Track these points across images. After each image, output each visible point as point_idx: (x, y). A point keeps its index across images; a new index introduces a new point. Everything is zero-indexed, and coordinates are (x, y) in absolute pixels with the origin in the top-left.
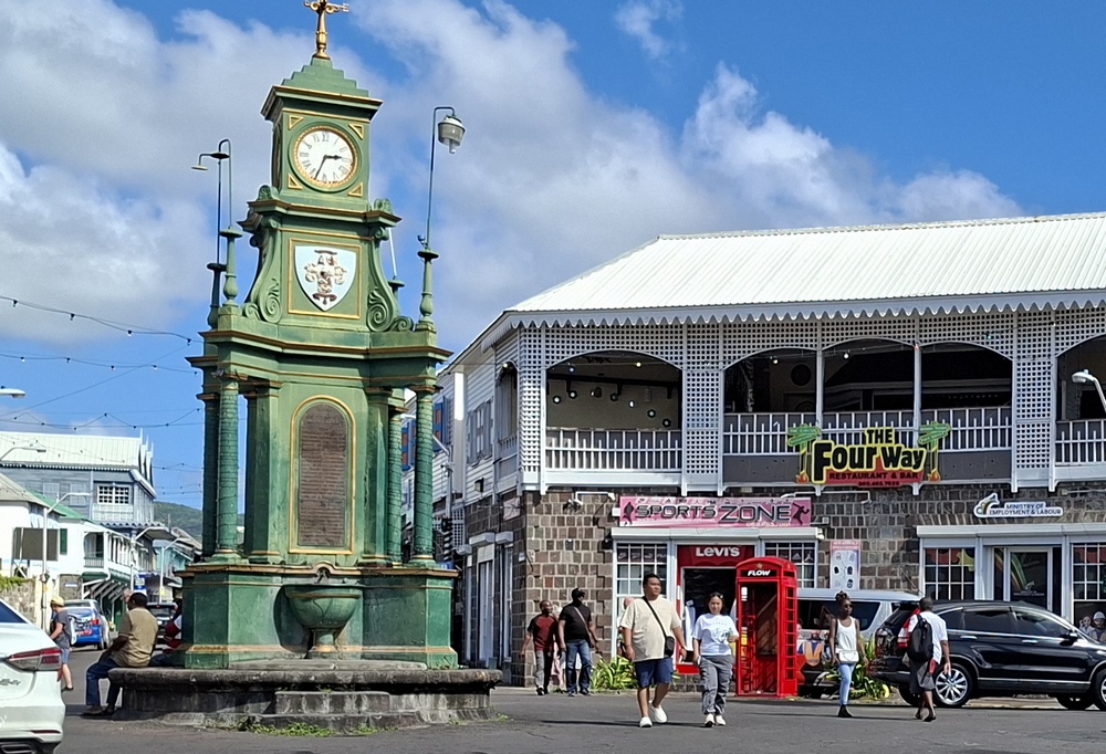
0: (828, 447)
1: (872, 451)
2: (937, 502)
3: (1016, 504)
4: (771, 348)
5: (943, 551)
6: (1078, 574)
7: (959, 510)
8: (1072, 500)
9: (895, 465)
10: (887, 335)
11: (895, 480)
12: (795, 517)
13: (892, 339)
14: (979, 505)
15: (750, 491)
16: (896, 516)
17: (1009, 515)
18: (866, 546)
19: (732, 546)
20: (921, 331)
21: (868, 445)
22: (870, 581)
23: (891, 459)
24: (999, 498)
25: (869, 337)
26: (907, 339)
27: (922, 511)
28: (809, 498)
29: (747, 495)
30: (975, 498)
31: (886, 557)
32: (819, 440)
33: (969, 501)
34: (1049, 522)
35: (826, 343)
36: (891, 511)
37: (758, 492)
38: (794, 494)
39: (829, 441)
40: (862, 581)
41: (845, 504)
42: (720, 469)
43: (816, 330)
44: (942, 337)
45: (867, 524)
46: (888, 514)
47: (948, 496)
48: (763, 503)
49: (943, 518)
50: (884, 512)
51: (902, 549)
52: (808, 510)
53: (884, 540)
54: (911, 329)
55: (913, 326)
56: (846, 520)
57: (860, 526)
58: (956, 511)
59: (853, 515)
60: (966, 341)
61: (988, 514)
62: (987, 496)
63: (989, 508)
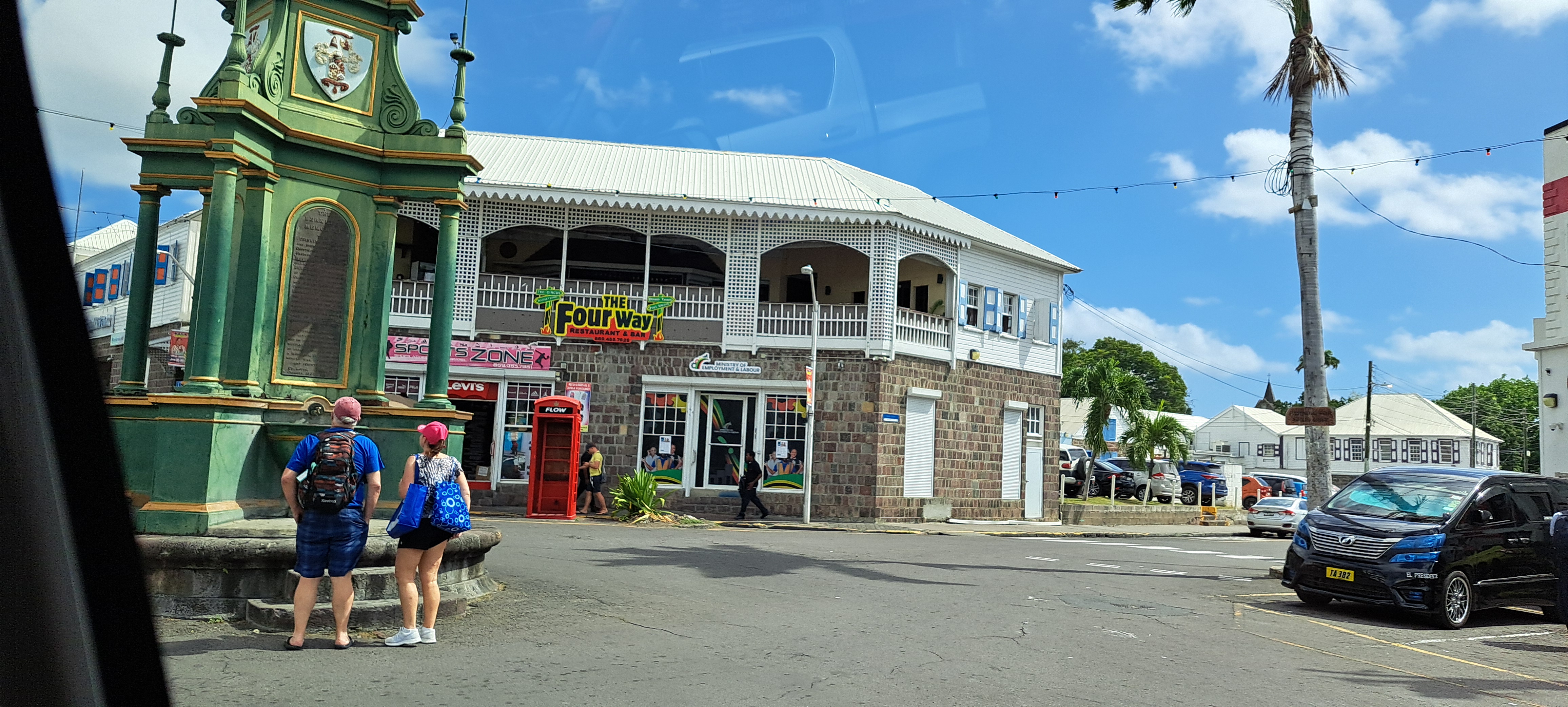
0: (570, 308)
1: (608, 314)
2: (658, 358)
3: (724, 362)
4: (524, 224)
5: (661, 396)
6: (770, 418)
7: (677, 363)
8: (768, 362)
9: (627, 326)
10: (624, 223)
11: (626, 337)
12: (536, 362)
13: (628, 227)
14: (694, 361)
15: (498, 338)
16: (623, 366)
17: (718, 371)
18: (596, 388)
19: (478, 383)
20: (652, 224)
21: (604, 308)
22: (598, 417)
23: (623, 320)
24: (710, 357)
25: (608, 223)
26: (640, 228)
27: (646, 363)
28: (550, 347)
29: (495, 341)
30: (690, 355)
31: (612, 398)
32: (562, 301)
33: (686, 357)
34: (749, 378)
35: (571, 224)
36: (619, 361)
37: (505, 339)
38: (537, 343)
39: (570, 302)
40: (591, 417)
41: (580, 354)
42: (474, 318)
43: (564, 214)
44: (670, 230)
45: (598, 371)
46: (616, 365)
47: (668, 353)
48: (510, 348)
49: (663, 370)
50: (613, 362)
51: (627, 392)
52: (548, 357)
53: (612, 385)
54: (644, 221)
55: (646, 219)
56: (580, 367)
57: (592, 373)
58: (674, 366)
59: (587, 363)
60: (689, 235)
61: (701, 369)
62: (700, 355)
63: (702, 364)
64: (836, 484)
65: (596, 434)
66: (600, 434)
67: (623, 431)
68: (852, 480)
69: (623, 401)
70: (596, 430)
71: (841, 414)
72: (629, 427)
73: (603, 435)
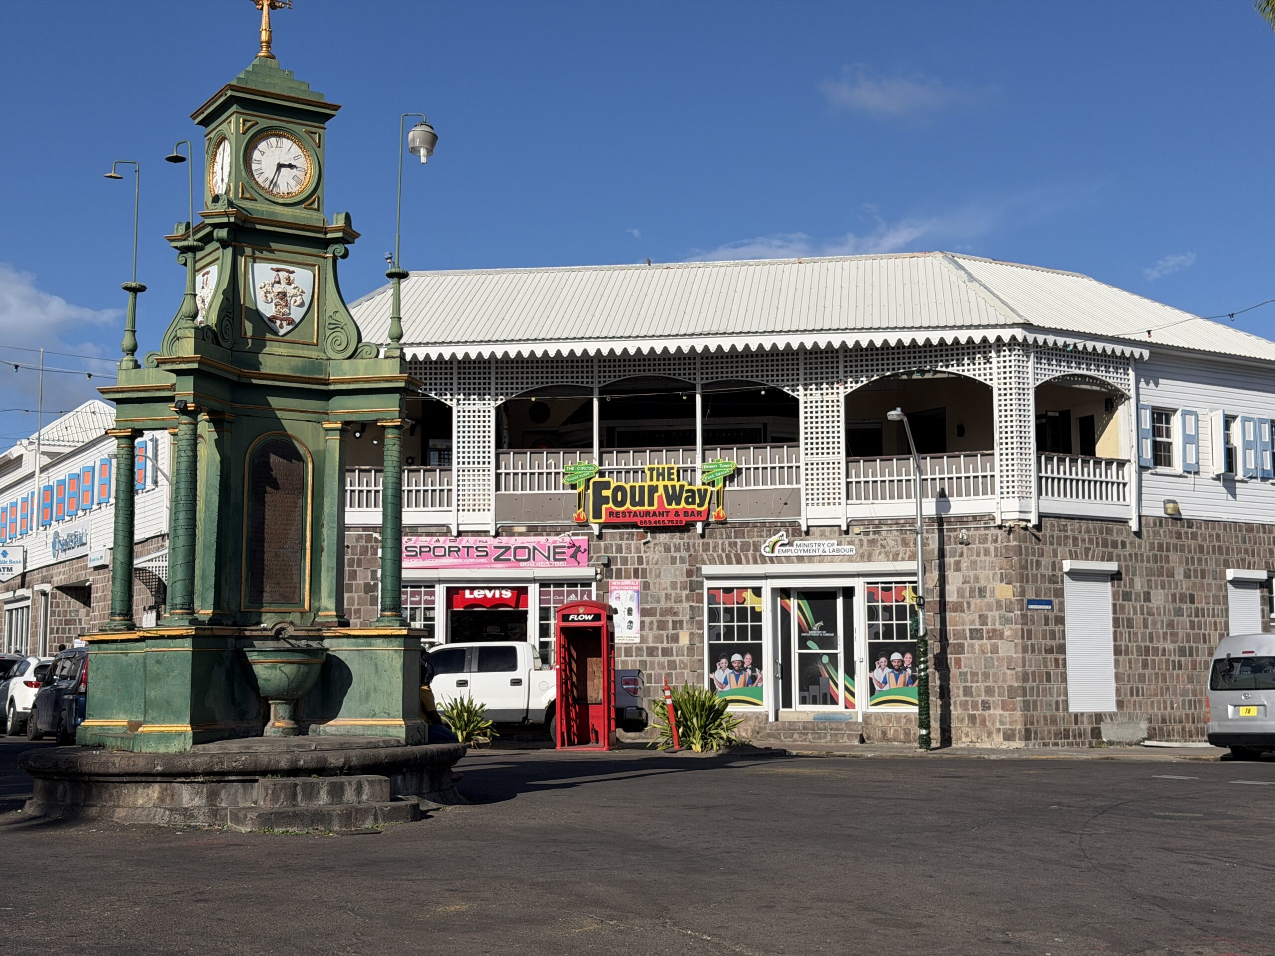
0: (607, 485)
1: (653, 489)
2: (720, 541)
3: (806, 542)
4: (545, 385)
5: (728, 590)
6: (872, 613)
7: (745, 547)
8: (865, 539)
9: (678, 503)
10: (667, 372)
11: (678, 518)
12: (571, 557)
13: (672, 376)
14: (767, 544)
15: (523, 529)
16: (678, 555)
17: (799, 554)
18: (646, 586)
20: (702, 368)
21: (649, 483)
22: (651, 623)
23: (673, 497)
24: (787, 536)
25: (647, 374)
26: (687, 376)
27: (706, 549)
28: (586, 538)
29: (521, 534)
30: (761, 536)
31: (668, 597)
32: (597, 478)
33: (756, 539)
34: (841, 561)
35: (602, 379)
36: (673, 549)
37: (533, 530)
38: (570, 533)
39: (606, 479)
40: (642, 623)
41: (624, 543)
42: (493, 508)
43: (592, 367)
44: (725, 375)
45: (648, 564)
46: (669, 555)
47: (733, 534)
48: (539, 542)
49: (728, 557)
50: (665, 551)
51: (685, 589)
52: (585, 550)
53: (666, 580)
54: (692, 366)
55: (695, 364)
56: (625, 561)
57: (640, 567)
58: (742, 551)
59: (633, 554)
60: (750, 379)
61: (776, 554)
62: (774, 535)
63: (777, 547)
64: (968, 699)
65: (651, 644)
66: (656, 645)
67: (684, 639)
68: (989, 691)
69: (681, 601)
70: (650, 639)
71: (968, 603)
72: (691, 634)
73: (660, 646)
